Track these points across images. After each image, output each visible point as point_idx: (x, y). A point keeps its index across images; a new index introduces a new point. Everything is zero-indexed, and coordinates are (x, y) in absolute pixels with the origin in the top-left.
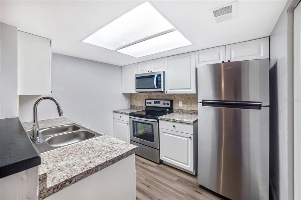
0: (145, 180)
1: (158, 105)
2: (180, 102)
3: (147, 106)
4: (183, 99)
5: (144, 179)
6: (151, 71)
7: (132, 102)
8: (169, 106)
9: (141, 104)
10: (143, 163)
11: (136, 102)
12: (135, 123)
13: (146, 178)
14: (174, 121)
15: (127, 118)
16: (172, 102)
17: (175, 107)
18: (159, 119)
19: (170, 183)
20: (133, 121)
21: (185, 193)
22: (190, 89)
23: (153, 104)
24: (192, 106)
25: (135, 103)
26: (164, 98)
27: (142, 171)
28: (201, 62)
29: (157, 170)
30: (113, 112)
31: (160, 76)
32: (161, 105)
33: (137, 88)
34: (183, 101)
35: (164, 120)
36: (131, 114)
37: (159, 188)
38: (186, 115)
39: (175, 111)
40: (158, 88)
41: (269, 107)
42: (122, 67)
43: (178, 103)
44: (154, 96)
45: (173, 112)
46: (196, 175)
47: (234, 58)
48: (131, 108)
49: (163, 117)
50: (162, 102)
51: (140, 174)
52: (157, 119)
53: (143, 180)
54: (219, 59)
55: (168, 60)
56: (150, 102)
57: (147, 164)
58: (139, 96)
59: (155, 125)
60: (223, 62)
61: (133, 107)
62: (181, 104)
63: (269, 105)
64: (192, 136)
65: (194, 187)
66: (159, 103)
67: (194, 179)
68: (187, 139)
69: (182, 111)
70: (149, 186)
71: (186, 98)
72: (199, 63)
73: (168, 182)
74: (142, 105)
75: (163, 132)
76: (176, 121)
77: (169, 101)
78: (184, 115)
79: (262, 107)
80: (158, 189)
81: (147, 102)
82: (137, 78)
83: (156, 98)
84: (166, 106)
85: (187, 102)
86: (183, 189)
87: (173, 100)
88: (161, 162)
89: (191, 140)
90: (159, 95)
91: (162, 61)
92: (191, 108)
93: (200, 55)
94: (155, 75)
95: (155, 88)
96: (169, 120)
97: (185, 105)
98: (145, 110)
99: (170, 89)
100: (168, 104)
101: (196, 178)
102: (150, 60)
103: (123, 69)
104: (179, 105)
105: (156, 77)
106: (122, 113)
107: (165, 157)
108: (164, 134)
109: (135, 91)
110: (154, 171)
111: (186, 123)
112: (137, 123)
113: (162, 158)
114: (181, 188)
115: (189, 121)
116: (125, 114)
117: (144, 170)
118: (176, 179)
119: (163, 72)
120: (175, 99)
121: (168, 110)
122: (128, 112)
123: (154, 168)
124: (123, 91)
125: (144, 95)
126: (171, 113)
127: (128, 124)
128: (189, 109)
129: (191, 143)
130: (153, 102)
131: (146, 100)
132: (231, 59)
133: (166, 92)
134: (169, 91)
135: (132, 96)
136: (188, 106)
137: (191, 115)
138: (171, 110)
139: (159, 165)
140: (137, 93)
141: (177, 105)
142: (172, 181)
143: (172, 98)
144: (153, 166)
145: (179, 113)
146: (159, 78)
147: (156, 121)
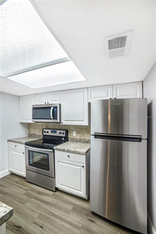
0: (38, 217)
1: (55, 134)
2: (74, 132)
3: (44, 135)
4: (77, 129)
5: (38, 215)
6: (48, 103)
7: (29, 130)
8: (64, 135)
9: (38, 133)
10: (39, 193)
11: (35, 131)
12: (31, 152)
13: (41, 214)
14: (69, 151)
15: (22, 148)
16: (67, 132)
17: (69, 136)
18: (54, 149)
19: (65, 214)
20: (28, 150)
21: (80, 225)
22: (83, 121)
23: (50, 133)
24: (85, 135)
25: (33, 132)
26: (60, 128)
27: (36, 203)
28: (93, 98)
29: (53, 199)
30: (8, 141)
31: (56, 107)
32: (57, 134)
33: (34, 118)
34: (77, 131)
35: (59, 150)
36: (27, 144)
37: (54, 226)
38: (79, 144)
39: (69, 140)
40: (54, 119)
41: (146, 140)
42: (19, 96)
43: (72, 132)
44: (51, 126)
45: (68, 141)
46: (89, 198)
47: (119, 96)
48: (29, 136)
49: (58, 147)
50: (58, 132)
51: (34, 209)
52: (52, 149)
53: (36, 217)
54: (108, 96)
55: (64, 93)
56: (47, 132)
57: (43, 193)
58: (37, 125)
59: (51, 155)
60: (111, 99)
61: (31, 136)
62: (75, 133)
63: (147, 138)
64: (85, 165)
65: (87, 215)
66: (55, 132)
67: (87, 204)
68: (80, 168)
69: (76, 140)
70: (43, 226)
71: (79, 129)
72: (91, 98)
73: (64, 213)
74: (40, 133)
75: (58, 161)
76: (70, 151)
77: (65, 131)
78: (77, 144)
79: (142, 140)
80: (53, 228)
81: (44, 131)
82: (34, 108)
83: (53, 127)
84: (62, 135)
85: (80, 132)
86: (78, 220)
87: (69, 130)
88: (57, 189)
89: (84, 168)
90: (56, 125)
91: (58, 94)
92: (84, 138)
93: (92, 91)
94: (51, 107)
95: (51, 119)
96: (64, 150)
97: (78, 135)
98: (42, 138)
99: (65, 121)
100: (63, 133)
101: (89, 202)
102: (47, 92)
103: (20, 98)
104: (74, 135)
105: (52, 108)
106: (18, 142)
107: (60, 184)
108: (60, 163)
109: (31, 120)
110: (49, 201)
111: (79, 153)
112: (33, 153)
113: (58, 185)
114: (76, 219)
115: (82, 151)
116: (21, 143)
117: (39, 202)
118: (70, 207)
119: (59, 104)
120: (70, 129)
121: (63, 139)
122: (24, 141)
123: (50, 198)
124: (21, 120)
125: (42, 125)
126: (66, 141)
127: (23, 153)
128: (82, 138)
129: (84, 171)
130: (50, 131)
131: (43, 129)
132: (116, 97)
133: (62, 123)
134: (64, 123)
135: (30, 125)
136: (81, 136)
137: (84, 144)
138: (66, 139)
139: (54, 193)
140: (34, 123)
141: (72, 134)
142: (67, 212)
143: (68, 129)
144: (48, 195)
145: (74, 141)
146: (55, 109)
147: (52, 151)
